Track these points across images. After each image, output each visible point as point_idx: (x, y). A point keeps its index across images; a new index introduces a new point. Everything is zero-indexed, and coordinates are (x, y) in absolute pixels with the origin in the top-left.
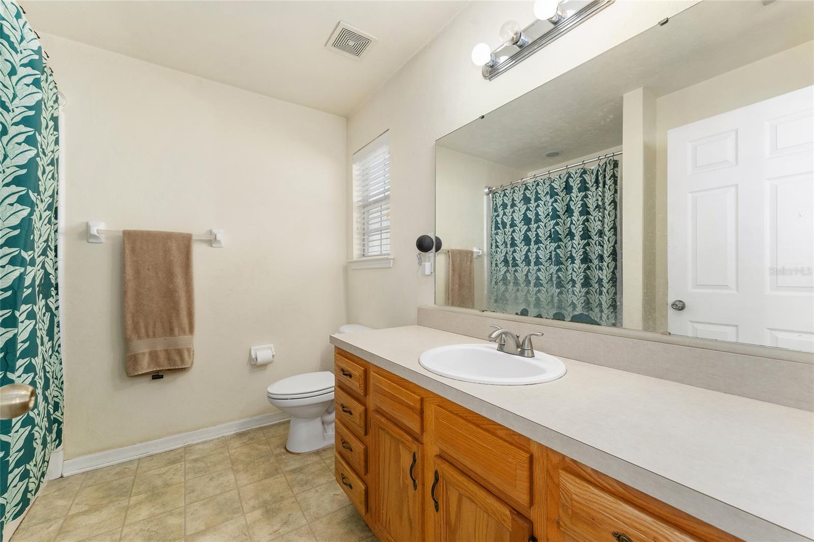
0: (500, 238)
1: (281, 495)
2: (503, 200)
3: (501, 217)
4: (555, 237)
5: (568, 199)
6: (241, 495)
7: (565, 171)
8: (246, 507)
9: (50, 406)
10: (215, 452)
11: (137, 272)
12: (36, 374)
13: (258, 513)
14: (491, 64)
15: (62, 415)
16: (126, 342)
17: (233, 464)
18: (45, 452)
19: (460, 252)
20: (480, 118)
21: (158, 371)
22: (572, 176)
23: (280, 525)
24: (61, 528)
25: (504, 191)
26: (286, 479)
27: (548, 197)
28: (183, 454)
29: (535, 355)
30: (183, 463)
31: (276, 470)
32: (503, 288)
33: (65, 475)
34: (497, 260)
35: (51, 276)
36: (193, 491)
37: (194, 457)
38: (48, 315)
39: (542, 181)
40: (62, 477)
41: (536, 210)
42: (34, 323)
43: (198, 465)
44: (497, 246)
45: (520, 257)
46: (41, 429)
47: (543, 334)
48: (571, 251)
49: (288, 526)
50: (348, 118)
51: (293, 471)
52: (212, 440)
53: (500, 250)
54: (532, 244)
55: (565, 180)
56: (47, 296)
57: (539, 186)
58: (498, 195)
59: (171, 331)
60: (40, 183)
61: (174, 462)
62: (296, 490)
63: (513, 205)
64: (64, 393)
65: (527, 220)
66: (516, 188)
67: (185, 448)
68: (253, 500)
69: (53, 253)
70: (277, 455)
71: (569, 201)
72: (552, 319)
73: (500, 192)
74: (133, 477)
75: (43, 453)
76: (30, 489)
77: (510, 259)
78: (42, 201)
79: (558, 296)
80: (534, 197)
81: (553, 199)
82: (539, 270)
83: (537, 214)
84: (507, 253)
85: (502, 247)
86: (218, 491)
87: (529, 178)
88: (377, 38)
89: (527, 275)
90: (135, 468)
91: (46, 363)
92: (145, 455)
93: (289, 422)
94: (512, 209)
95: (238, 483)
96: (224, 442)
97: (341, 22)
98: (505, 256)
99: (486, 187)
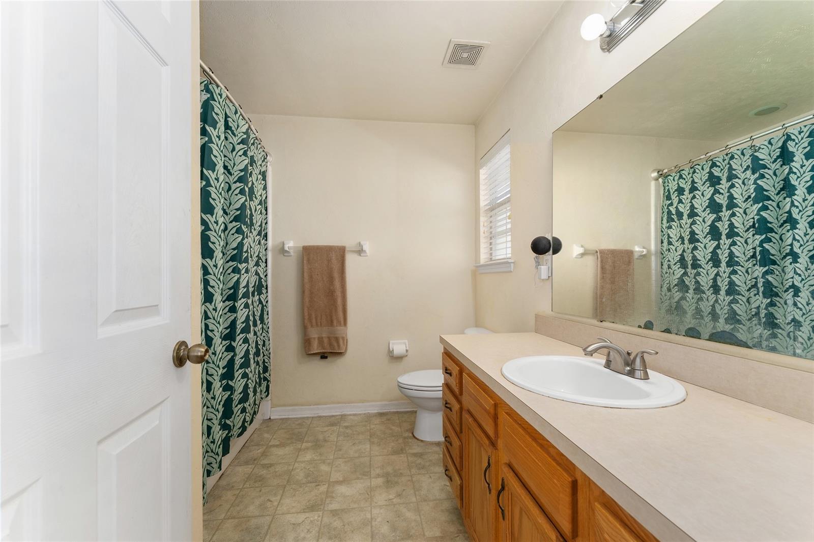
0: (674, 233)
1: (401, 471)
2: (678, 184)
3: (675, 205)
4: (762, 227)
5: (786, 171)
6: (371, 462)
7: (780, 134)
8: (373, 473)
9: (260, 368)
10: (361, 424)
11: (311, 277)
12: (249, 345)
13: (380, 481)
14: (608, 33)
15: (270, 375)
16: (304, 329)
17: (370, 436)
18: (255, 398)
19: (613, 252)
20: (597, 98)
21: (324, 353)
22: (793, 137)
23: (394, 496)
24: (264, 452)
25: (679, 172)
26: (408, 460)
27: (749, 172)
28: (339, 421)
29: (650, 377)
30: (338, 427)
31: (402, 450)
32: (677, 296)
33: (272, 418)
34: (669, 261)
35: (262, 280)
36: (340, 450)
37: (346, 424)
38: (260, 306)
39: (739, 153)
40: (270, 419)
41: (729, 192)
42: (248, 311)
43: (347, 431)
44: (670, 243)
45: (703, 255)
46: (253, 381)
47: (657, 353)
48: (791, 245)
49: (400, 499)
50: (476, 123)
51: (415, 455)
52: (360, 414)
53: (674, 248)
54: (722, 237)
55: (780, 144)
56: (260, 293)
57: (734, 160)
58: (672, 178)
59: (331, 323)
60: (253, 217)
61: (332, 425)
62: (413, 471)
63: (693, 189)
64: (271, 361)
65: (714, 207)
66: (697, 166)
67: (342, 416)
68: (379, 469)
69: (264, 265)
70: (405, 438)
71: (788, 174)
72: (684, 336)
73: (674, 174)
74: (307, 429)
75: (254, 398)
76: (247, 420)
77: (689, 258)
78: (255, 230)
79: (766, 309)
80: (726, 175)
81: (757, 175)
82: (734, 272)
83: (731, 197)
84: (684, 251)
85: (676, 244)
86: (357, 455)
87: (718, 151)
88: (489, 43)
89: (715, 280)
90: (309, 423)
91: (258, 338)
92: (316, 415)
93: (416, 412)
94: (692, 195)
95: (372, 452)
96: (368, 418)
97: (452, 40)
98: (682, 255)
99: (654, 171)
